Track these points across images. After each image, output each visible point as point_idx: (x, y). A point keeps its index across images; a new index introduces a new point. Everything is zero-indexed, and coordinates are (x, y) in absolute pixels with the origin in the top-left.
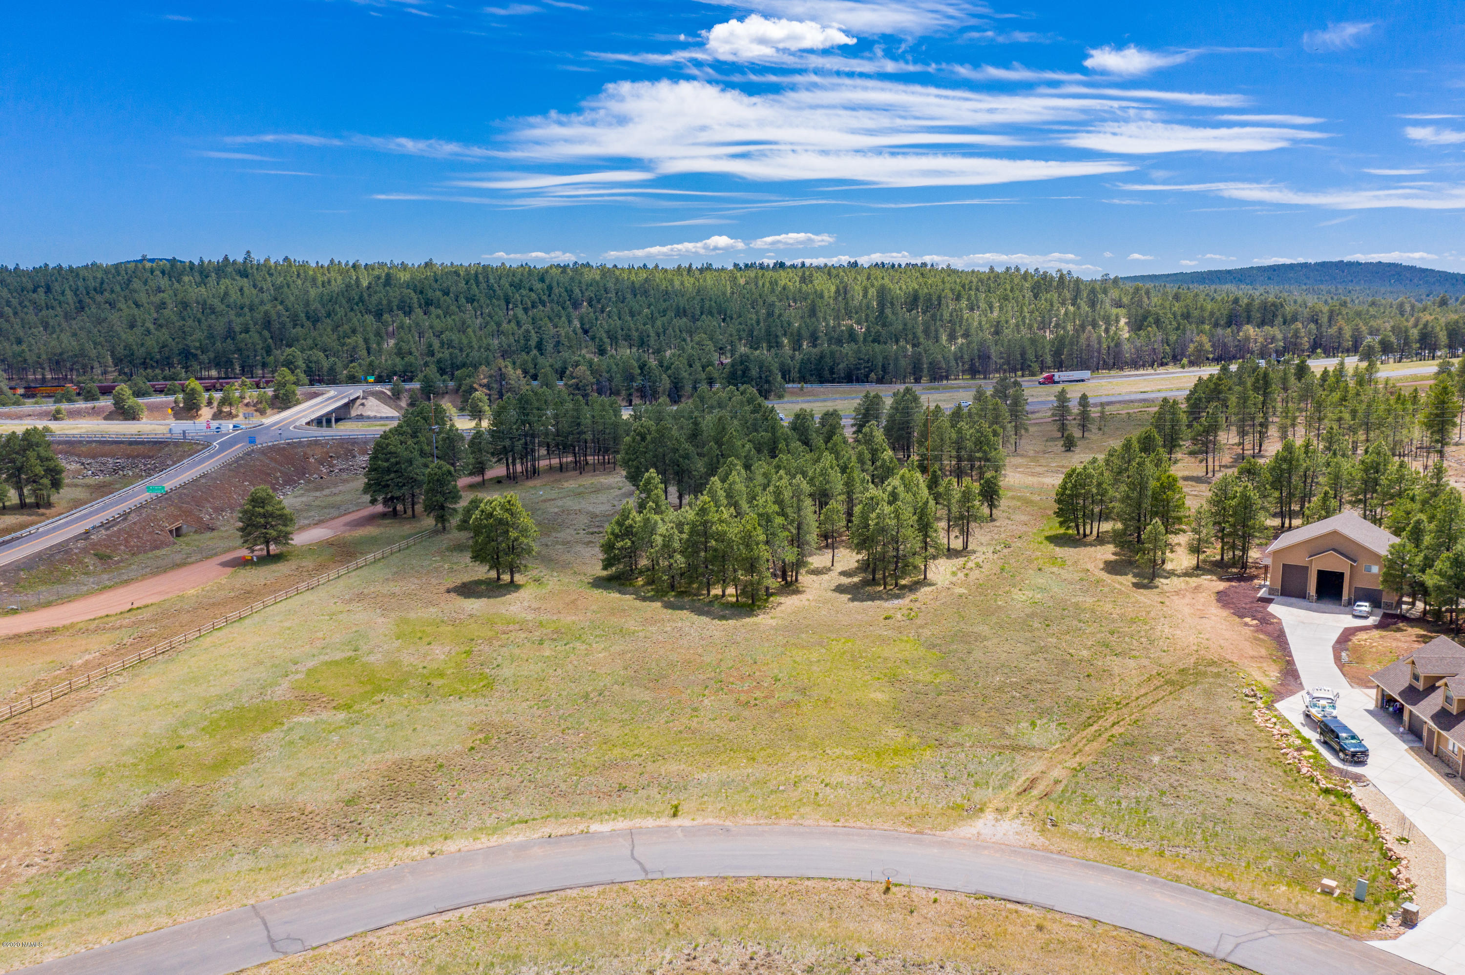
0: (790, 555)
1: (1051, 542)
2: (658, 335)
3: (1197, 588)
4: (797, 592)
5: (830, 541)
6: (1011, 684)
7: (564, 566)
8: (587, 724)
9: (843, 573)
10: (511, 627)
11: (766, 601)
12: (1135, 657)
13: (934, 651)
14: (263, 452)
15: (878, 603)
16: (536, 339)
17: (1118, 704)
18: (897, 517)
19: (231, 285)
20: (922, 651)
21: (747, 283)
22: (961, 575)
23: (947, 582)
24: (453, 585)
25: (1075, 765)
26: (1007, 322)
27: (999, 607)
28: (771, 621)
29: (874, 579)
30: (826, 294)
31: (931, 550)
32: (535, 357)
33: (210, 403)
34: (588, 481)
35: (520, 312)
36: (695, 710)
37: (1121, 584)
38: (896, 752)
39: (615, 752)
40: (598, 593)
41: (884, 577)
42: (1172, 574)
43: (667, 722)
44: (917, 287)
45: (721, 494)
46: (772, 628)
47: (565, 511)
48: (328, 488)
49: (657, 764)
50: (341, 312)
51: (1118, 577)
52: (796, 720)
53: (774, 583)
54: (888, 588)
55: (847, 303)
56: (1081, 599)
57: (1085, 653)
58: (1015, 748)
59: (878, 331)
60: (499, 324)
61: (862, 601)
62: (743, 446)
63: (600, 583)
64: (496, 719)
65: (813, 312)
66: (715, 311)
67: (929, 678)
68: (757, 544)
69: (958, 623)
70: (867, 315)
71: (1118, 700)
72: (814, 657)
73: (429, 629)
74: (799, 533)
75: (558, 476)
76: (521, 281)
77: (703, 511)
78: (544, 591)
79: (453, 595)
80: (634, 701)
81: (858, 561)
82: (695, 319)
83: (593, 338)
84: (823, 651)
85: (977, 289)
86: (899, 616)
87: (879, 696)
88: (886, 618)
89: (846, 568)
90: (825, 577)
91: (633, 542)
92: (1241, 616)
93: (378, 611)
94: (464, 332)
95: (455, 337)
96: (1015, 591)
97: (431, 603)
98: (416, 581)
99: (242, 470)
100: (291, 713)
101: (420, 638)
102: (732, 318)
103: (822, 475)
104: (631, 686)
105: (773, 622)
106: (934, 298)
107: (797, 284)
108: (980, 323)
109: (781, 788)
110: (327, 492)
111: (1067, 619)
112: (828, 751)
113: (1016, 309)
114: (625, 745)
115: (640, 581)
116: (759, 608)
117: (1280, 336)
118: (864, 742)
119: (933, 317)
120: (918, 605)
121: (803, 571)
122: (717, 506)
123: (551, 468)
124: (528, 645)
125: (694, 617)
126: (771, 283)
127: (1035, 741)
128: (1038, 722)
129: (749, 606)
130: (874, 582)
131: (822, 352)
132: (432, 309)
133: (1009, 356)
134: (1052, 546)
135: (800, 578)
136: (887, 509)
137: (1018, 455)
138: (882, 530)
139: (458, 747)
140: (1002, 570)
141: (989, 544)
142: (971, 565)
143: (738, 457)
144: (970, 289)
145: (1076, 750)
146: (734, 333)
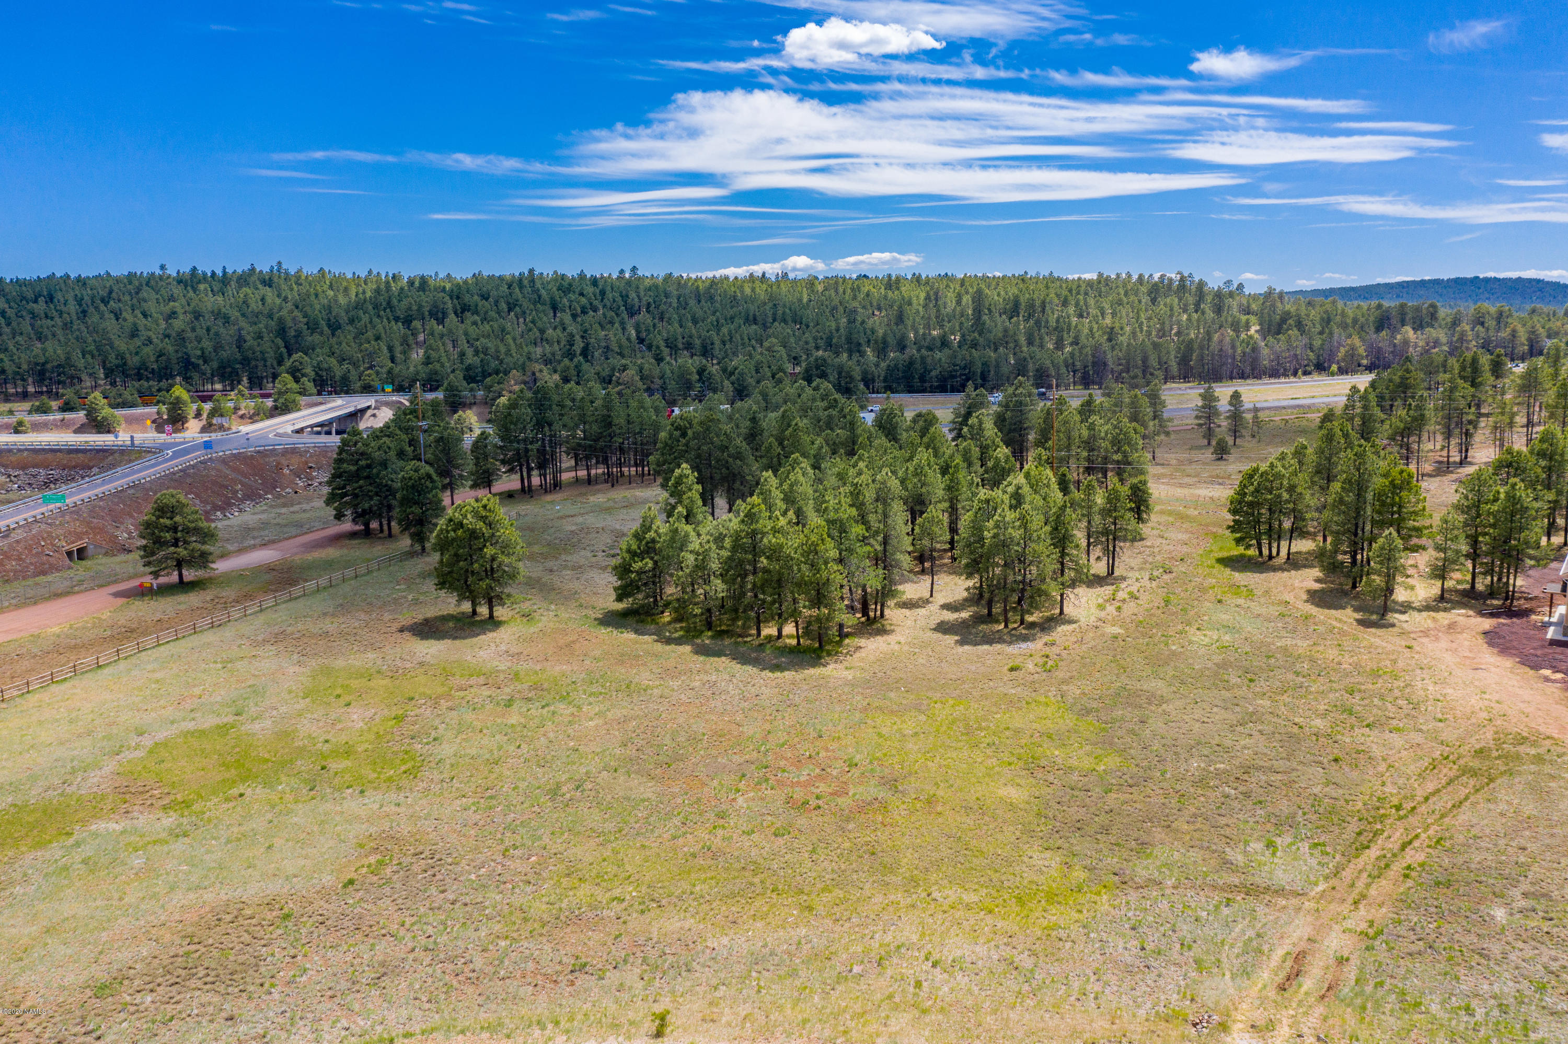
0: (873, 579)
1: (1226, 566)
2: (724, 343)
3: (1451, 626)
4: (883, 631)
5: (927, 565)
6: (1218, 774)
7: (564, 597)
8: (546, 840)
9: (946, 607)
10: (472, 681)
11: (839, 644)
12: (1398, 730)
13: (1090, 718)
14: (224, 461)
15: (998, 647)
16: (582, 345)
17: (1398, 808)
18: (1024, 525)
19: (253, 295)
20: (1070, 720)
21: (826, 289)
22: (1111, 609)
23: (1093, 619)
24: (411, 622)
25: (1363, 926)
26: (1122, 329)
27: (1174, 653)
28: (846, 673)
29: (990, 613)
30: (914, 301)
31: (1070, 574)
32: (580, 364)
33: (198, 415)
34: (620, 494)
35: (567, 318)
36: (721, 816)
37: (1340, 621)
38: (1052, 897)
39: (580, 893)
40: (604, 631)
41: (1005, 612)
42: (1406, 607)
43: (674, 838)
44: (1016, 292)
45: (777, 495)
46: (847, 683)
47: (585, 530)
48: (299, 503)
49: (648, 916)
50: (365, 318)
51: (1333, 612)
52: (883, 835)
53: (851, 620)
54: (1011, 626)
55: (938, 311)
56: (1289, 642)
57: (1318, 723)
58: (1252, 891)
59: (975, 339)
60: (542, 331)
61: (976, 644)
62: (813, 443)
63: (613, 620)
64: (405, 829)
65: (900, 318)
66: (789, 319)
67: (1087, 763)
68: (826, 563)
69: (1118, 676)
70: (961, 323)
71: (1395, 801)
72: (909, 728)
73: (355, 684)
74: (885, 551)
75: (583, 489)
76: (570, 285)
77: (751, 517)
78: (532, 630)
79: (407, 635)
80: (628, 799)
81: (967, 589)
82: (765, 327)
83: (649, 347)
84: (922, 718)
85: (1086, 294)
86: (1030, 666)
87: (1014, 794)
88: (1012, 669)
89: (949, 600)
90: (922, 611)
91: (656, 563)
92: (1536, 667)
93: (295, 656)
94: (502, 340)
95: (491, 345)
96: (1192, 630)
97: (373, 647)
98: (363, 616)
99: (188, 480)
100: (97, 814)
101: (339, 696)
102: (808, 326)
103: (916, 474)
104: (628, 773)
105: (848, 674)
106: (1038, 303)
107: (883, 291)
108: (1091, 330)
109: (857, 969)
110: (296, 508)
111: (1277, 672)
112: (935, 895)
113: (1131, 315)
114: (600, 878)
115: (667, 617)
116: (829, 654)
117: (1444, 340)
118: (995, 877)
119: (1038, 322)
120: (1055, 650)
121: (891, 603)
122: (770, 508)
123: (577, 480)
124: (489, 707)
125: (736, 667)
126: (853, 289)
127: (1281, 877)
128: (1278, 841)
129: (815, 651)
130: (990, 618)
131: (911, 357)
132: (468, 314)
133: (1128, 363)
134: (1228, 571)
135: (887, 612)
136: (1010, 516)
137: (1157, 464)
138: (1003, 545)
139: (327, 879)
140: (1167, 602)
141: (1141, 569)
142: (1121, 595)
143: (804, 455)
144: (1078, 293)
145: (1355, 895)
146: (810, 340)
